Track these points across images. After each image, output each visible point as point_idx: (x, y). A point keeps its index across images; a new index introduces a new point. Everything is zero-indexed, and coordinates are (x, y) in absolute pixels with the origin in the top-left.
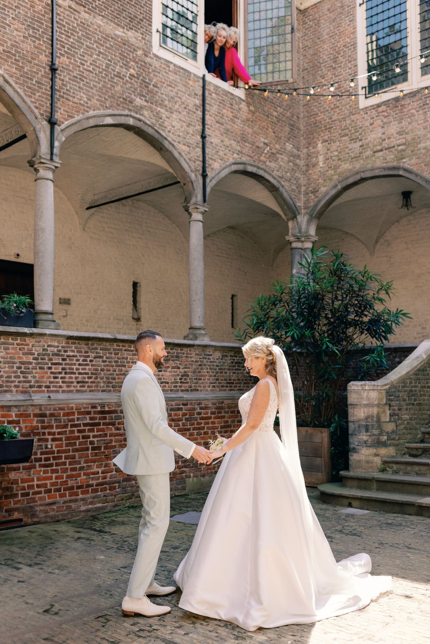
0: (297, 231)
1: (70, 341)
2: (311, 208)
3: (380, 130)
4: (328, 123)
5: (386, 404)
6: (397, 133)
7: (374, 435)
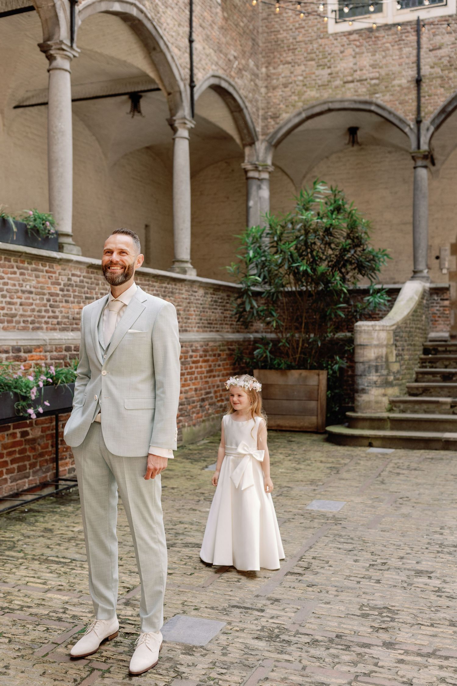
0: (255, 158)
1: (90, 270)
2: (270, 135)
3: (351, 59)
4: (292, 43)
5: (393, 344)
6: (370, 66)
7: (383, 375)
